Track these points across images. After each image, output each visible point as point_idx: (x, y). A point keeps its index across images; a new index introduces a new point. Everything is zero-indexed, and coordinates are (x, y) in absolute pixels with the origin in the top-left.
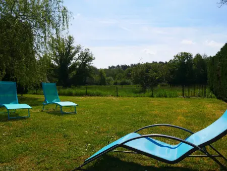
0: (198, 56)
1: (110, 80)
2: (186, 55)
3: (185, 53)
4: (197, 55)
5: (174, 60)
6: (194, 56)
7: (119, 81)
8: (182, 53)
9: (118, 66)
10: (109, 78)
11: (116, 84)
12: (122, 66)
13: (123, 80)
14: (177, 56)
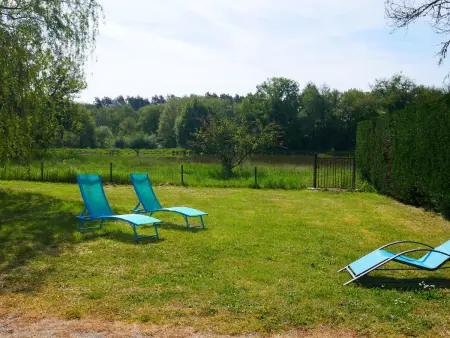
0: (311, 89)
1: (103, 135)
2: (285, 85)
3: (281, 80)
4: (309, 86)
5: (257, 94)
6: (302, 88)
7: (127, 139)
8: (274, 79)
9: (121, 99)
10: (102, 128)
11: (120, 145)
12: (131, 100)
13: (138, 135)
14: (265, 86)
